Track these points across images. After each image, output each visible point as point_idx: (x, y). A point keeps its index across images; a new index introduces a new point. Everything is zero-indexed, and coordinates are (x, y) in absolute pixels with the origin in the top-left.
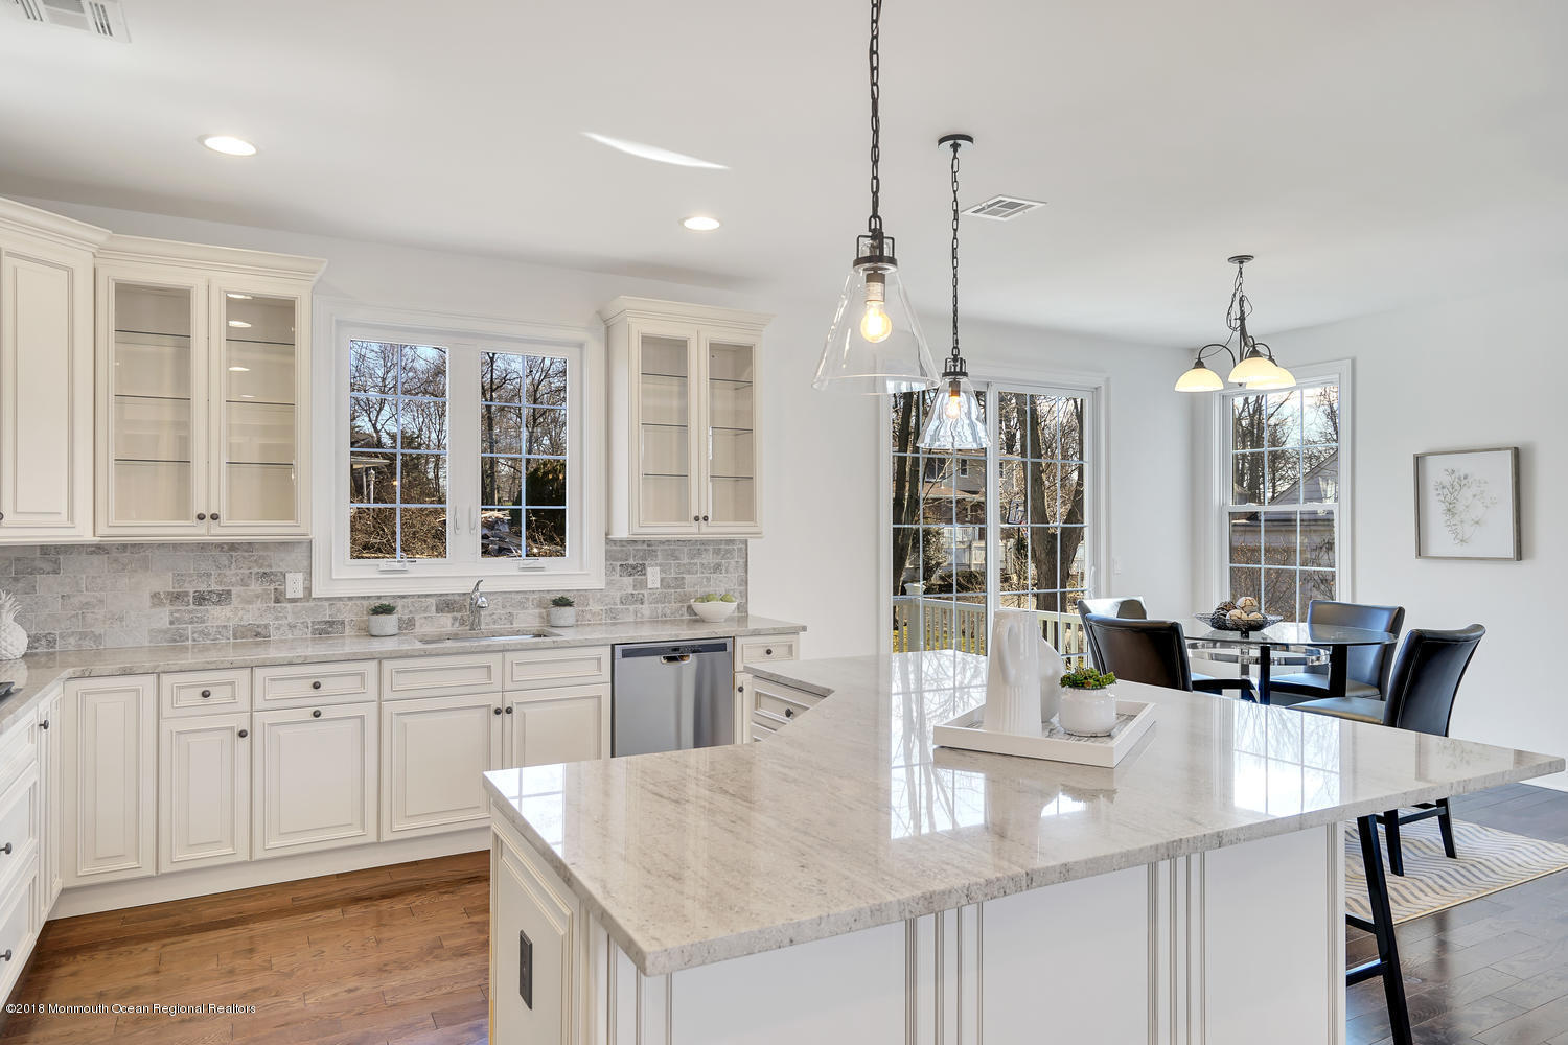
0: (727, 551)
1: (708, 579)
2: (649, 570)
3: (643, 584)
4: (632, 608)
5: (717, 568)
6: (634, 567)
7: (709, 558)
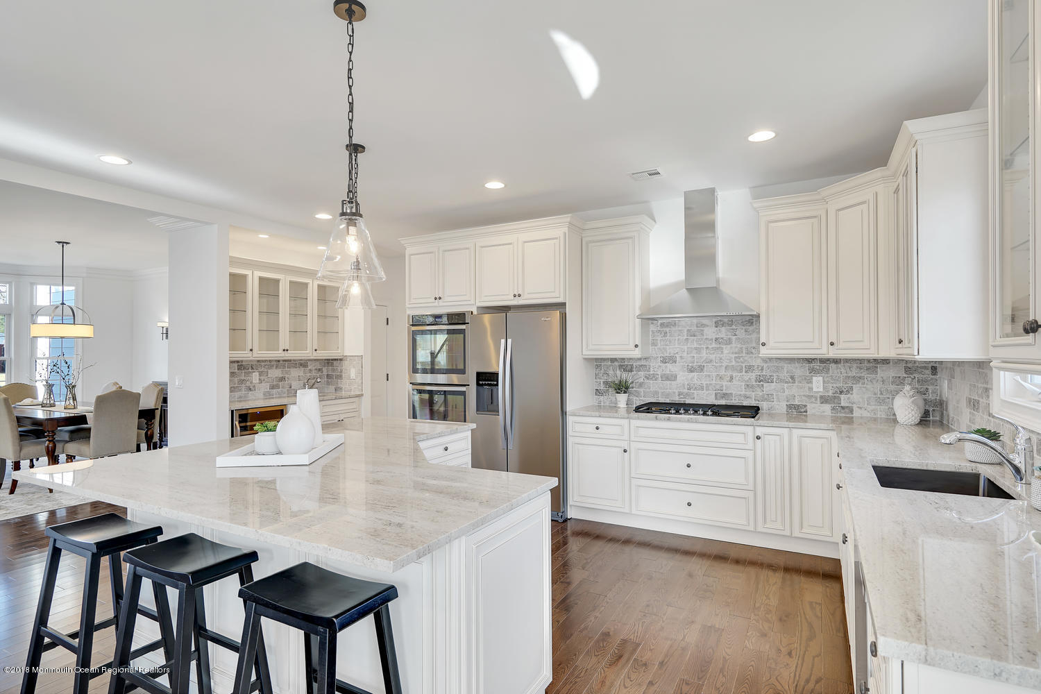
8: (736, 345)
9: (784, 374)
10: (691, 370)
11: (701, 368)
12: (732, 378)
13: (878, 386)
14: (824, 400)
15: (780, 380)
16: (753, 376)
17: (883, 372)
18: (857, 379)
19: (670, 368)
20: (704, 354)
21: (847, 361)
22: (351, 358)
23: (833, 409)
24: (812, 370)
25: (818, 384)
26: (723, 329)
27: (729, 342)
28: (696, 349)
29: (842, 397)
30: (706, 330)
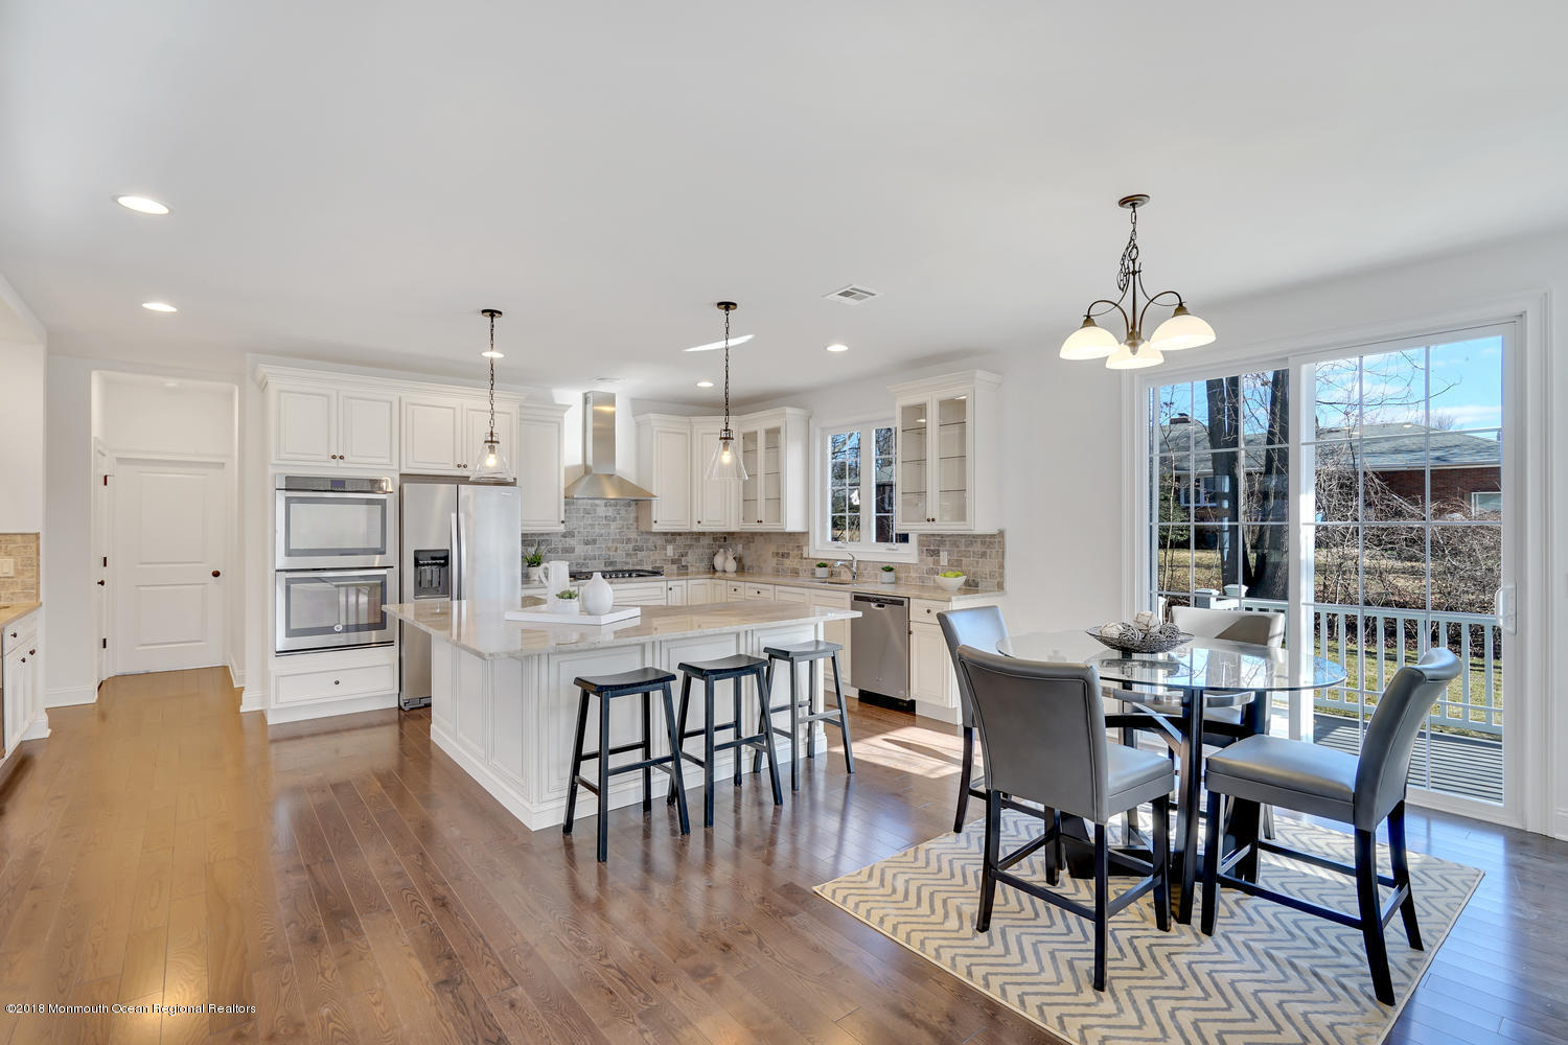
0: (991, 543)
1: (978, 563)
2: (941, 553)
3: (937, 562)
4: (932, 577)
5: (984, 555)
6: (933, 551)
7: (978, 548)
8: (619, 522)
9: (650, 545)
10: (587, 543)
11: (594, 542)
12: (616, 548)
13: (700, 550)
14: (673, 562)
15: (648, 549)
16: (631, 546)
17: (705, 541)
18: (690, 546)
19: (570, 542)
20: (597, 530)
21: (685, 533)
22: (8, 538)
23: (678, 568)
24: (667, 541)
25: (670, 550)
26: (610, 509)
27: (614, 520)
28: (591, 524)
29: (683, 559)
30: (598, 508)
